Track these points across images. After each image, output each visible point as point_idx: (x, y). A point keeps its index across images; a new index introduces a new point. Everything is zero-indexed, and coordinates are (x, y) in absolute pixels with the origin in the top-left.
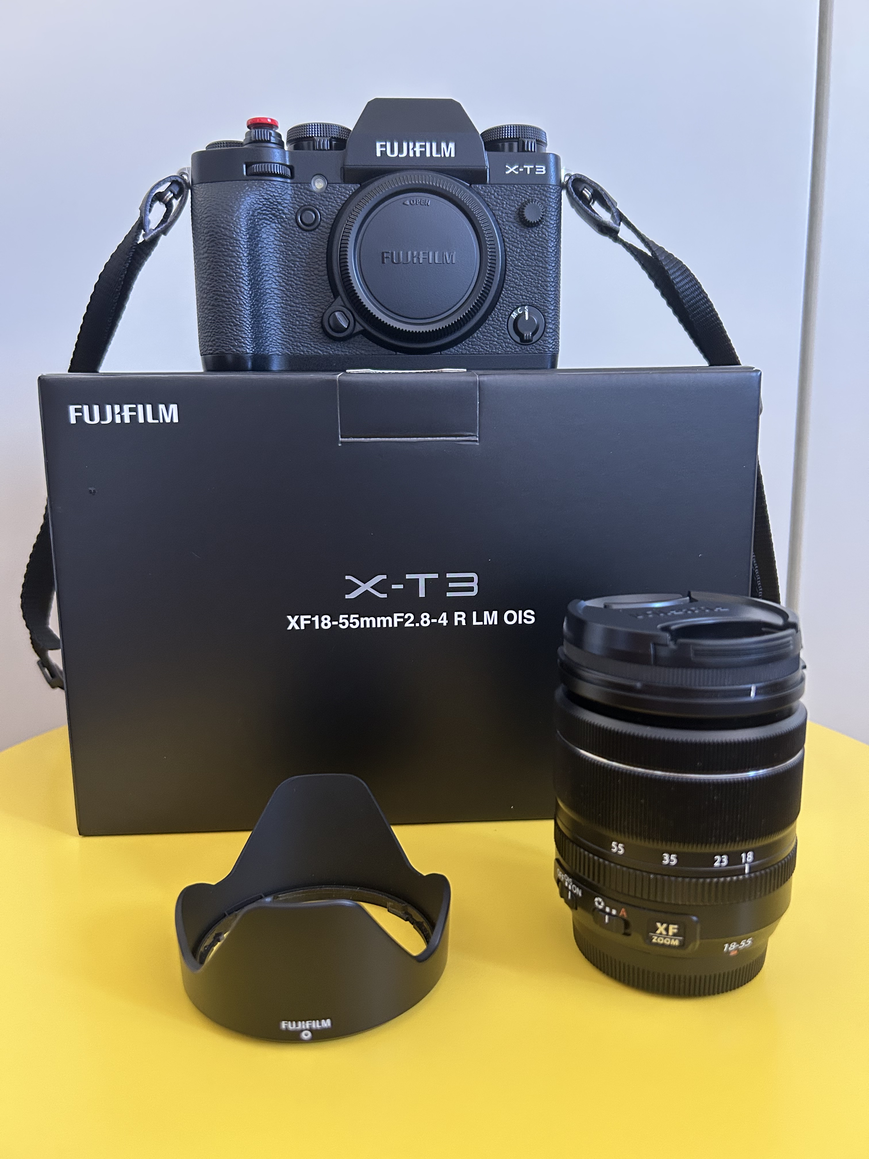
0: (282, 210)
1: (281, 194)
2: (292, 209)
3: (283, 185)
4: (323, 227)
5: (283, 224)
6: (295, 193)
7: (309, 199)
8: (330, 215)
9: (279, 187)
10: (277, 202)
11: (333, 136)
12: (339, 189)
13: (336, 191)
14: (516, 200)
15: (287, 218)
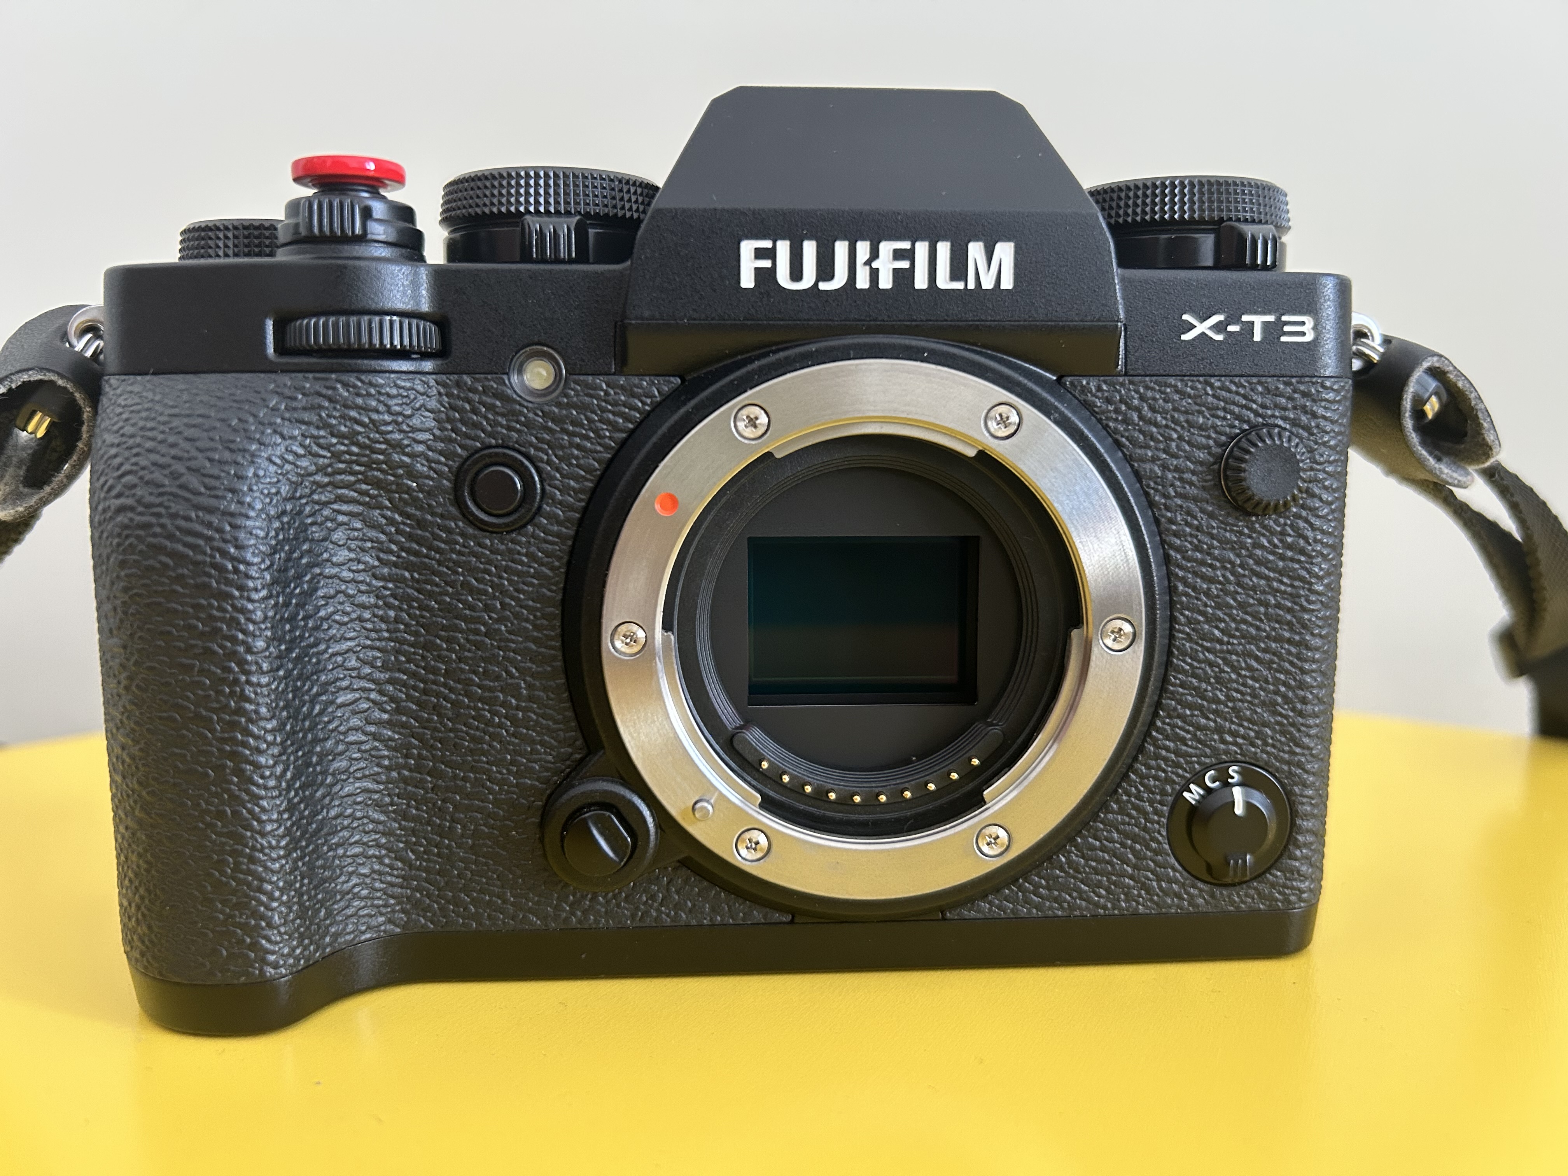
0: (402, 465)
1: (400, 414)
2: (443, 459)
3: (408, 384)
4: (549, 517)
5: (411, 510)
6: (453, 408)
7: (502, 426)
8: (576, 478)
9: (394, 391)
10: (387, 442)
11: (591, 209)
12: (607, 393)
13: (598, 398)
14: (1214, 427)
15: (421, 491)
